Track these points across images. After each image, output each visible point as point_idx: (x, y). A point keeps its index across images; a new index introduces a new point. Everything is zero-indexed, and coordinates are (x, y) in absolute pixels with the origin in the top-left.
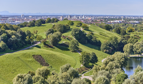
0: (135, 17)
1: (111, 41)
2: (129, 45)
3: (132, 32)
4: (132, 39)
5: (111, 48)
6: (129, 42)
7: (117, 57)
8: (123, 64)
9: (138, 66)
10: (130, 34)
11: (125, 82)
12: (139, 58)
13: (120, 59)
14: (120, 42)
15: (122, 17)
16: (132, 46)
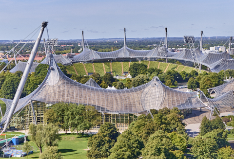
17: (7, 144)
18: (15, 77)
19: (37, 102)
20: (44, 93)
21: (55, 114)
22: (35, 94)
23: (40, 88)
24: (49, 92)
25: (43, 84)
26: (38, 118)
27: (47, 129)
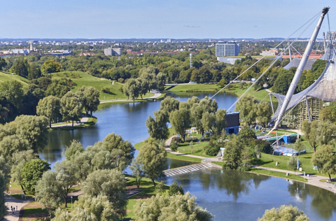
0: (61, 42)
1: (5, 93)
2: (50, 99)
3: (55, 71)
4: (56, 86)
5: (5, 108)
6: (49, 95)
7: (22, 127)
8: (38, 141)
9: (73, 143)
10: (50, 77)
11: (43, 178)
12: (73, 128)
13: (30, 131)
14: (29, 92)
15: (30, 42)
16: (58, 103)
17: (277, 141)
18: (289, 73)
19: (313, 99)
20: (321, 89)
21: (332, 113)
22: (311, 89)
23: (317, 83)
24: (326, 88)
25: (320, 79)
26: (313, 116)
27: (323, 126)
